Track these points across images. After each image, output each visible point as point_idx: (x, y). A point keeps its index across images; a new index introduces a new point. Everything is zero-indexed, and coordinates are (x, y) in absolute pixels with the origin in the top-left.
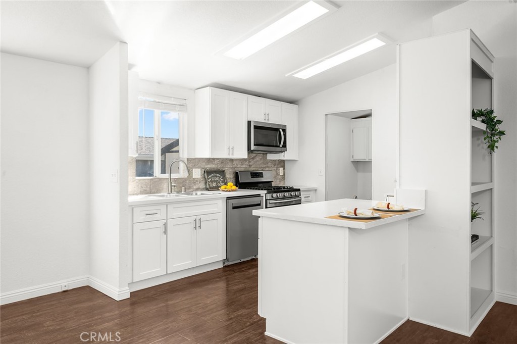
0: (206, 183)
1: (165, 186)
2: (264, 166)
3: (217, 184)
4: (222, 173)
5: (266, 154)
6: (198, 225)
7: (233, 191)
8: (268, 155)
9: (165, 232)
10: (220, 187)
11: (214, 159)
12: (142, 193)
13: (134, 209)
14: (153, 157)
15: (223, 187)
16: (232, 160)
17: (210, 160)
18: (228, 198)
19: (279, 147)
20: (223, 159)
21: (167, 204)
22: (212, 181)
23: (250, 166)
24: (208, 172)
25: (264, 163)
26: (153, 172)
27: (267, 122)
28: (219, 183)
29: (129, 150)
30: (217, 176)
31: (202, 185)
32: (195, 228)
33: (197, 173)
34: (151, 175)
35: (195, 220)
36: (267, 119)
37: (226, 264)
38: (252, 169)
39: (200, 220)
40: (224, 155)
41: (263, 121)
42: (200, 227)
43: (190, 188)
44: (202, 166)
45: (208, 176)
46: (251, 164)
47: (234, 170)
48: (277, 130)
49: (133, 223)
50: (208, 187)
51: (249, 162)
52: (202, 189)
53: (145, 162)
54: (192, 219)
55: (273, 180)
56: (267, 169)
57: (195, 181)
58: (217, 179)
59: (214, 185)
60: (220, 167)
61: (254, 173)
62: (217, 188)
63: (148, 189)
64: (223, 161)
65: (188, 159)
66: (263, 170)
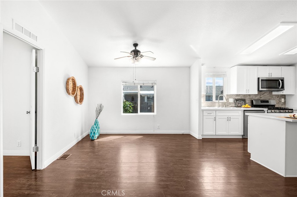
0: (235, 104)
1: (217, 104)
2: (270, 97)
3: (241, 105)
4: (244, 100)
5: (272, 92)
6: (229, 119)
7: (248, 108)
8: (273, 92)
9: (215, 120)
10: (242, 106)
11: (240, 95)
12: (207, 106)
13: (204, 111)
14: (212, 94)
15: (243, 106)
16: (250, 95)
17: (237, 95)
18: (244, 110)
19: (279, 88)
20: (245, 95)
21: (216, 110)
22: (238, 104)
23: (260, 97)
24: (237, 100)
25: (270, 96)
26: (212, 100)
27: (270, 77)
28: (242, 104)
29: (202, 92)
30: (241, 102)
31: (234, 105)
32: (228, 120)
33: (231, 100)
34: (212, 101)
35: (228, 118)
36: (270, 75)
37: (244, 137)
38: (262, 99)
39: (230, 118)
40: (244, 93)
41: (268, 77)
42: (230, 120)
43: (228, 106)
44: (234, 98)
45: (236, 102)
46: (261, 96)
47: (251, 99)
48: (278, 80)
49: (203, 116)
50: (236, 106)
51: (260, 96)
52: (234, 107)
53: (209, 96)
54: (226, 117)
55: (276, 104)
56: (273, 99)
57: (230, 103)
58: (241, 103)
59: (240, 105)
60: (243, 98)
61: (262, 101)
62: (240, 107)
63: (210, 106)
64: (244, 95)
65: (227, 95)
66: (269, 99)
